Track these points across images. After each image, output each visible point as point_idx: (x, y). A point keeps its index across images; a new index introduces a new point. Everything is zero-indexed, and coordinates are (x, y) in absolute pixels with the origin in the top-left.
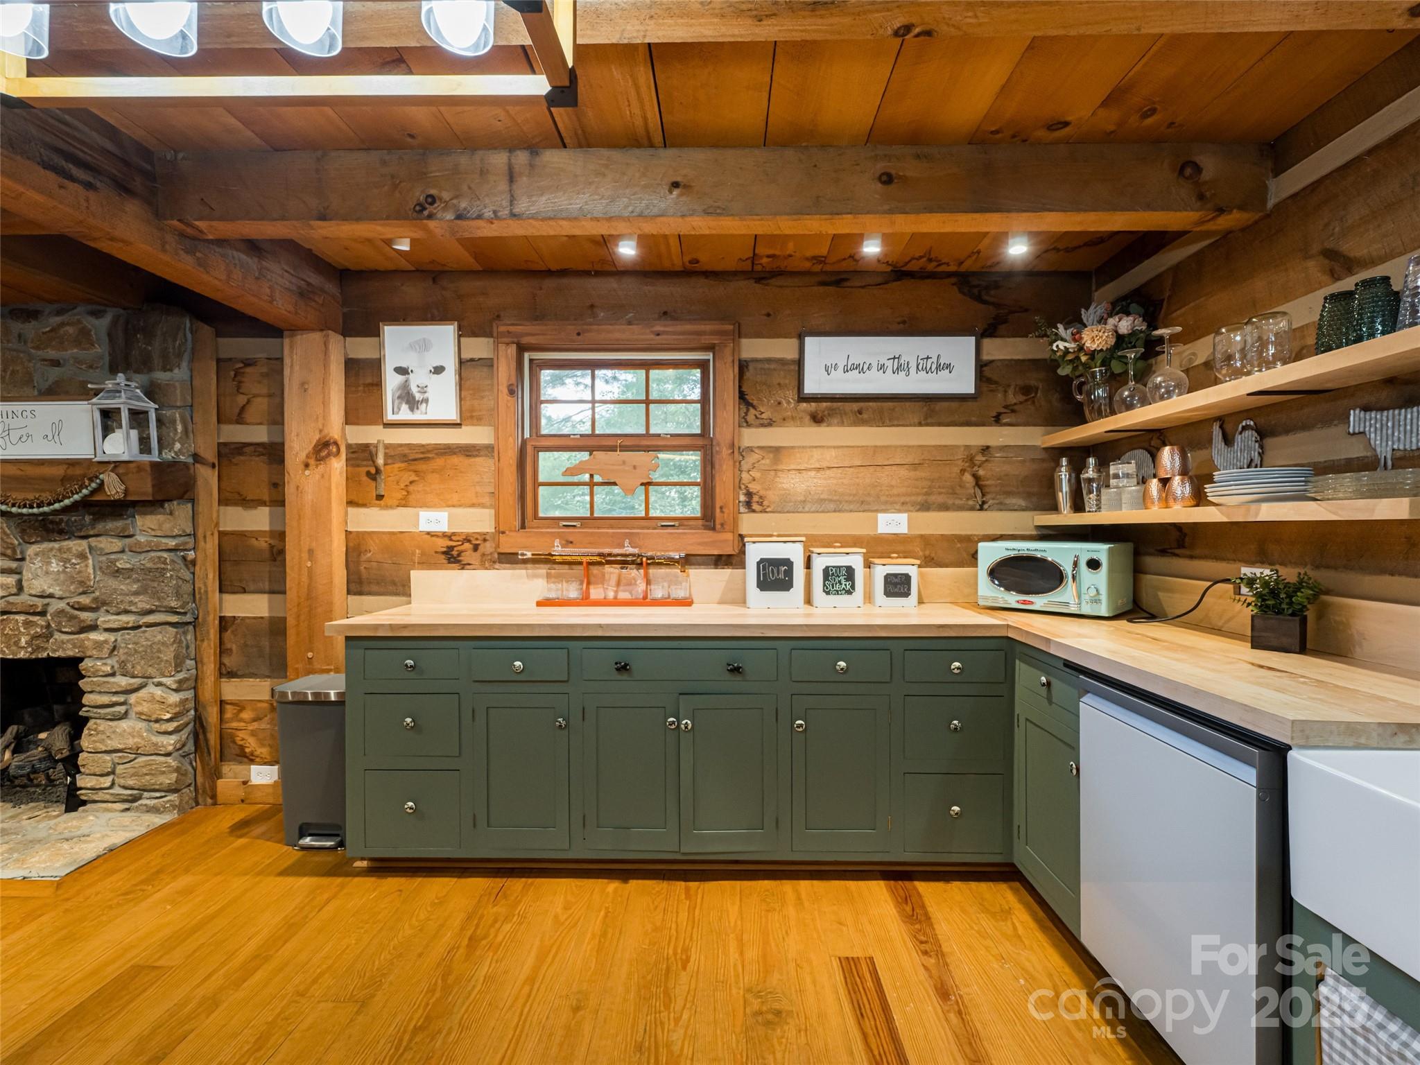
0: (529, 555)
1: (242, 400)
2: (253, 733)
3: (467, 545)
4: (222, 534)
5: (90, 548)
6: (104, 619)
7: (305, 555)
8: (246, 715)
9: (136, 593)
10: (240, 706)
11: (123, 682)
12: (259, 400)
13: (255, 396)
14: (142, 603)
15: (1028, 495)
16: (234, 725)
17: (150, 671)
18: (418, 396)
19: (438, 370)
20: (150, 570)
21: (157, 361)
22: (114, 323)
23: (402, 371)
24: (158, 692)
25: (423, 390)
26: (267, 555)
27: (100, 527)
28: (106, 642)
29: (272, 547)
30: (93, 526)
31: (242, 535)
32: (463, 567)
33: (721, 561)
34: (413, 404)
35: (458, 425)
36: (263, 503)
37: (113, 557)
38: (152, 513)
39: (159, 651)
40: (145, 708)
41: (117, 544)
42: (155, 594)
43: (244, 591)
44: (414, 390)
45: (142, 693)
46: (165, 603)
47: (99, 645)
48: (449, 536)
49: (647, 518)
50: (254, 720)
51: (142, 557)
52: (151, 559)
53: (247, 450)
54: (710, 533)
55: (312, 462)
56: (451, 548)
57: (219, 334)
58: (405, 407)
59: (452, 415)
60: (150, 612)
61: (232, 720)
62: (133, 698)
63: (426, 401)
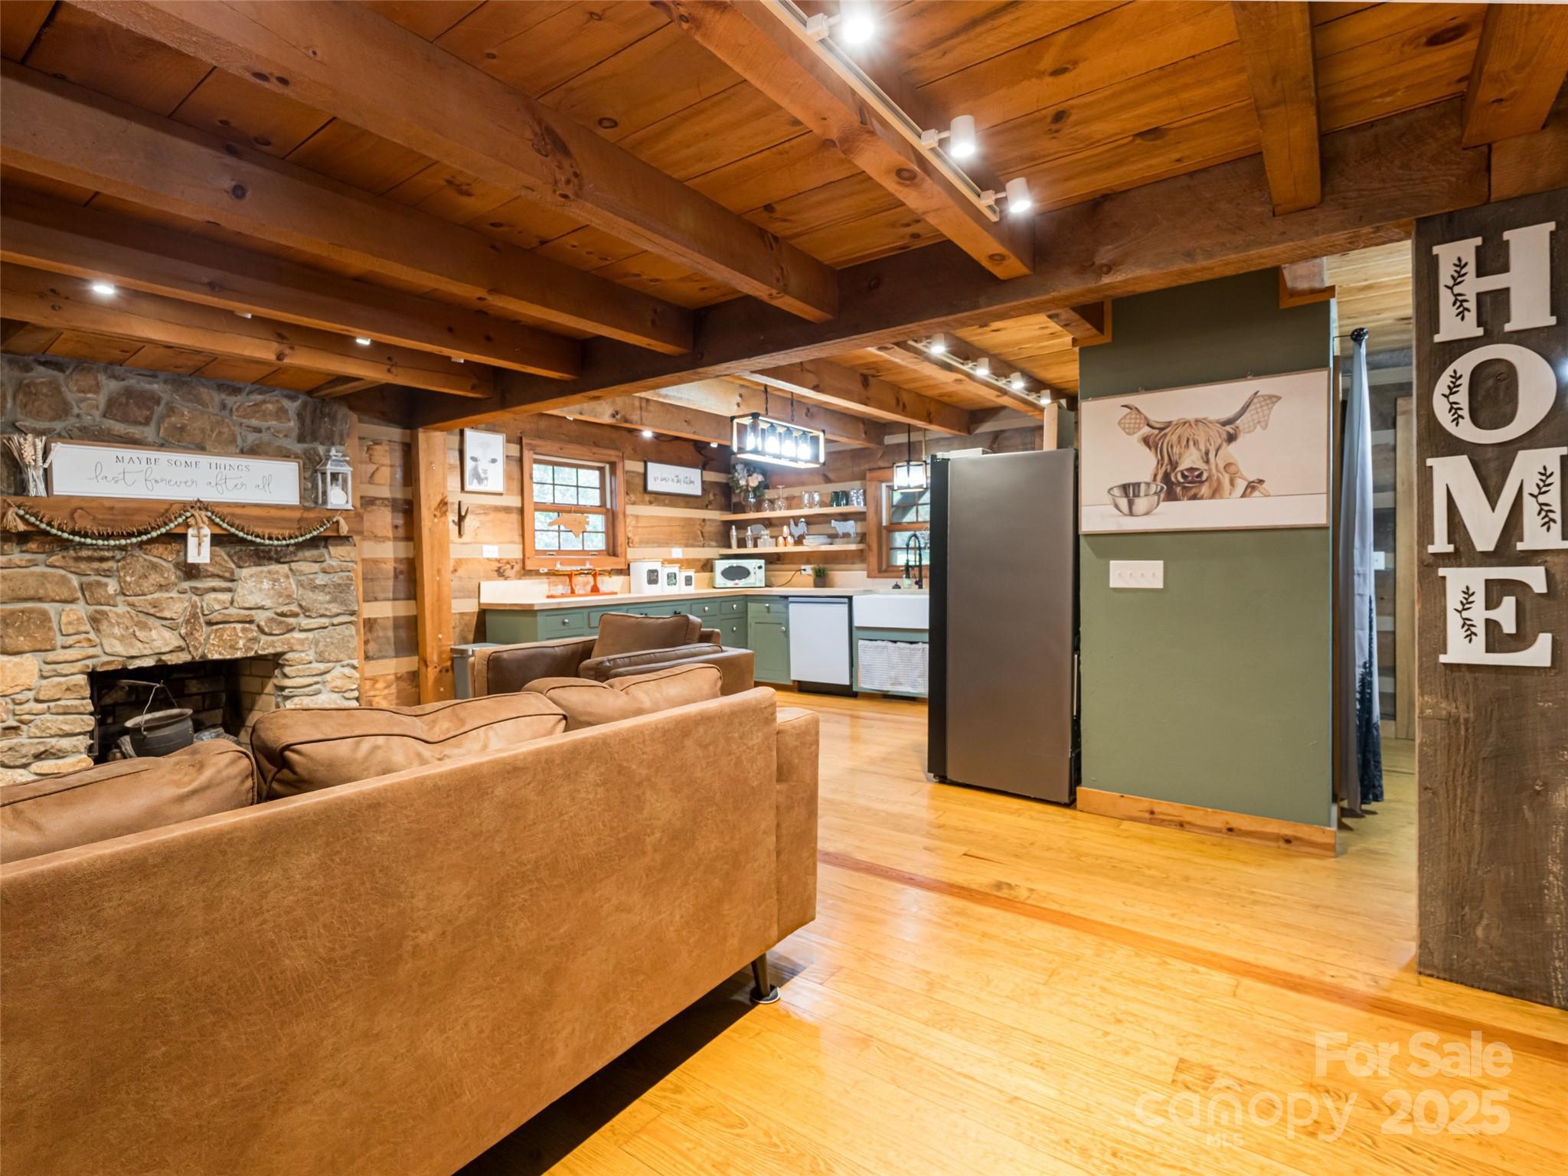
0: (546, 570)
1: (372, 467)
2: (385, 697)
3: (508, 566)
4: (363, 560)
5: (291, 569)
6: (305, 622)
7: (435, 572)
8: (380, 685)
9: (329, 602)
10: (374, 680)
11: (322, 667)
12: (384, 468)
13: (383, 465)
14: (335, 608)
15: (717, 541)
16: (372, 693)
17: (342, 656)
18: (483, 476)
19: (494, 461)
20: (340, 585)
21: (337, 439)
22: (305, 405)
23: (474, 459)
24: (347, 671)
25: (485, 472)
26: (392, 574)
27: (300, 555)
28: (307, 639)
29: (395, 569)
30: (294, 553)
31: (375, 561)
32: (506, 578)
33: (620, 572)
34: (480, 480)
35: (501, 494)
36: (388, 539)
37: (311, 576)
38: (342, 545)
39: (348, 641)
40: (339, 683)
41: (316, 567)
42: (343, 603)
43: (376, 600)
44: (480, 471)
45: (334, 673)
46: (350, 608)
47: (302, 642)
48: (499, 561)
49: (583, 550)
50: (386, 688)
51: (331, 576)
52: (341, 577)
53: (378, 502)
54: (613, 559)
55: (438, 514)
56: (500, 568)
57: (360, 421)
58: (475, 481)
59: (500, 488)
60: (338, 615)
61: (370, 690)
62: (328, 677)
63: (486, 478)
